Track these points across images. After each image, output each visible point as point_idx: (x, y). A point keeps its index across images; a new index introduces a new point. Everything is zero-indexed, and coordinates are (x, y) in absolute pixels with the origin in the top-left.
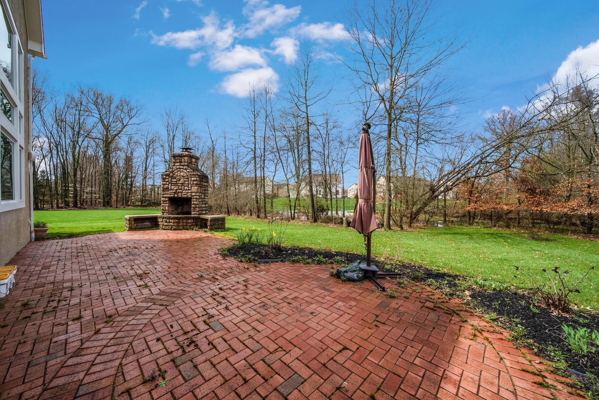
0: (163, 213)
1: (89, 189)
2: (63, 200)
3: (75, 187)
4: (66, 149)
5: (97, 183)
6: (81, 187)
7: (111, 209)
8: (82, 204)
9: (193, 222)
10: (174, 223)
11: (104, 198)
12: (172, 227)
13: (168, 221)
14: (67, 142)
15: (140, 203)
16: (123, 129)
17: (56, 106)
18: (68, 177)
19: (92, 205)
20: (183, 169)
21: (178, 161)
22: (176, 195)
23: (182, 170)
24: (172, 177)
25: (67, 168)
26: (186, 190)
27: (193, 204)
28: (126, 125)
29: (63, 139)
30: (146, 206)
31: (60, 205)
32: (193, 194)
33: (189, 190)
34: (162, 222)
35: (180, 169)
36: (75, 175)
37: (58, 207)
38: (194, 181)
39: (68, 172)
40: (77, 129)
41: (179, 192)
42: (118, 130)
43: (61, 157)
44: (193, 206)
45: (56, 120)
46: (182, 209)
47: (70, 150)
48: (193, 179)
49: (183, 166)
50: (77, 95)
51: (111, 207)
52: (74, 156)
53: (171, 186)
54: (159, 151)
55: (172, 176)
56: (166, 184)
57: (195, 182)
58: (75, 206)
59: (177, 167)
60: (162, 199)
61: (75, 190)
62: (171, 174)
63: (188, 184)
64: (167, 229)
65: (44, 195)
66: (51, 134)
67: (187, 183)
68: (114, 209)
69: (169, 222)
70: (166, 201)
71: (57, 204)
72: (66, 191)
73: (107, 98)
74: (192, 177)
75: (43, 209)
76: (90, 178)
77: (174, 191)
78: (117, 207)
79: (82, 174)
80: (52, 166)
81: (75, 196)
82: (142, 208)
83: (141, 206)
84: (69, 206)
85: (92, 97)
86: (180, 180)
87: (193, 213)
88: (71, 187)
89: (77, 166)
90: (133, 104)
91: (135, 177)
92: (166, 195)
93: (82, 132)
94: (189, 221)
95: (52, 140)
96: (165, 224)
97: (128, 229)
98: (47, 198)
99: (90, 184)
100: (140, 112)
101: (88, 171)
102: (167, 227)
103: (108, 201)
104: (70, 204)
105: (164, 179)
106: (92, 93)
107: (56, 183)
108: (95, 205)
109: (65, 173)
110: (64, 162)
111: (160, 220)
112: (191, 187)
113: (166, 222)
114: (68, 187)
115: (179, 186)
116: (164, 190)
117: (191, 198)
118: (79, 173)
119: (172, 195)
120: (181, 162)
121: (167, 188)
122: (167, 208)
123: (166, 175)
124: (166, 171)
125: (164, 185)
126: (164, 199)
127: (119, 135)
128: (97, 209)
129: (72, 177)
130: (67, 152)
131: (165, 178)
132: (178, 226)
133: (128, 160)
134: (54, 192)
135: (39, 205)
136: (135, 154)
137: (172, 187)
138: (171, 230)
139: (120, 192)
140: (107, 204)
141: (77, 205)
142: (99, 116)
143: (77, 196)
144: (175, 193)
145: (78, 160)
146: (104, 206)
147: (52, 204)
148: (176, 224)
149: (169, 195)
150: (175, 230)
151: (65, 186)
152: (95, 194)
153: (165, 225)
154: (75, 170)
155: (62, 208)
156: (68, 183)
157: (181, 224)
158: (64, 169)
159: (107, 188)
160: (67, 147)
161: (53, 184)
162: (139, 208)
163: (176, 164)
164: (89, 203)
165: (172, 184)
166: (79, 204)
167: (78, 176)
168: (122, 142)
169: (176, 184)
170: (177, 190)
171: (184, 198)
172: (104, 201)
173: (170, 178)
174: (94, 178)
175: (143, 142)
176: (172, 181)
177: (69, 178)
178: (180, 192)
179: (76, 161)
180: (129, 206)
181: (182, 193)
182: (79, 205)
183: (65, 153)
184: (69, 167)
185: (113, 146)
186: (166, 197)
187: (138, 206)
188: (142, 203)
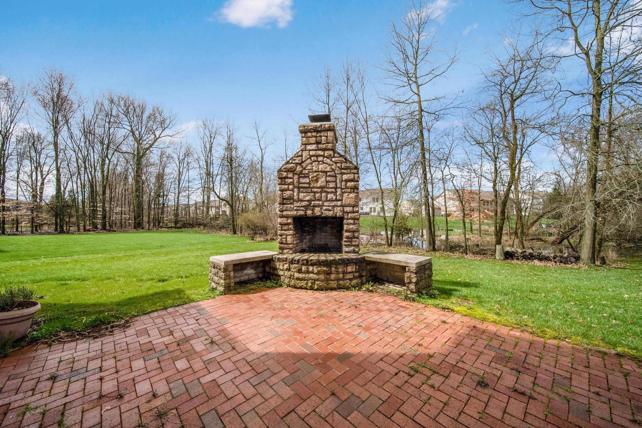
0: (282, 249)
1: (119, 209)
2: (91, 222)
3: (104, 207)
4: (94, 164)
5: (127, 203)
6: (110, 207)
7: (143, 232)
8: (111, 226)
9: (356, 272)
10: (318, 273)
11: (135, 219)
12: (313, 283)
13: (304, 268)
14: (95, 157)
15: (173, 225)
16: (155, 141)
17: (84, 116)
18: (96, 195)
19: (122, 227)
20: (324, 156)
21: (313, 140)
22: (309, 212)
23: (320, 159)
24: (301, 175)
25: (96, 186)
26: (331, 200)
27: (347, 231)
28: (159, 137)
29: (92, 155)
30: (180, 228)
31: (87, 228)
32: (348, 209)
33: (337, 200)
34: (289, 269)
35: (317, 156)
36: (104, 193)
37: (85, 230)
38: (347, 181)
39: (96, 191)
40: (106, 142)
41: (315, 206)
42: (150, 142)
43: (89, 174)
44: (346, 234)
45: (85, 132)
46: (311, 240)
47: (98, 168)
48: (345, 177)
49: (324, 150)
50: (106, 104)
51: (143, 228)
52: (103, 172)
53: (299, 192)
54: (194, 164)
55: (301, 172)
56: (288, 190)
57: (349, 184)
58: (104, 228)
59: (312, 153)
60: (279, 220)
61: (104, 210)
62: (299, 169)
63: (336, 188)
64: (301, 288)
65: (70, 216)
66: (79, 147)
67: (332, 185)
68: (146, 232)
69: (308, 272)
70: (288, 224)
71: (84, 226)
72: (94, 211)
73: (139, 106)
74: (343, 174)
75: (68, 232)
76: (120, 197)
77: (304, 203)
78: (149, 230)
79: (111, 193)
80: (79, 184)
81: (104, 217)
82: (177, 230)
83: (175, 228)
84: (97, 228)
85: (122, 107)
86: (317, 181)
87: (345, 249)
88: (99, 207)
89: (107, 183)
90: (166, 114)
91: (167, 196)
92: (289, 213)
93: (111, 145)
94: (349, 269)
95: (80, 155)
96: (297, 275)
97: (221, 289)
98: (73, 220)
99: (120, 203)
100: (174, 122)
101: (117, 190)
102: (303, 283)
103: (139, 222)
104: (98, 226)
105: (282, 179)
106: (122, 103)
107: (83, 202)
108: (125, 227)
109: (93, 192)
110: (92, 179)
111: (279, 265)
112: (342, 195)
113: (300, 271)
114: (97, 207)
115: (315, 193)
116: (284, 201)
117: (342, 219)
118: (108, 192)
119: (302, 213)
120: (318, 143)
121: (291, 198)
122: (289, 239)
123: (288, 171)
124: (288, 163)
125: (282, 190)
126: (284, 220)
127: (151, 149)
128: (127, 232)
129: (101, 197)
130: (95, 170)
131: (287, 178)
132: (327, 280)
133: (160, 177)
134: (81, 212)
135: (65, 228)
136: (167, 170)
137: (301, 195)
138: (312, 289)
139: (152, 213)
140: (138, 226)
141: (106, 227)
142: (129, 128)
143: (105, 217)
144: (306, 207)
145: (107, 176)
146: (135, 228)
147: (78, 226)
148: (322, 277)
149: (295, 213)
150: (320, 289)
151: (93, 206)
152: (125, 214)
153: (298, 279)
154: (104, 187)
155: (89, 230)
156: (97, 202)
157: (333, 276)
158: (92, 186)
159: (138, 208)
160: (96, 164)
161: (80, 204)
162: (173, 230)
163: (309, 147)
164: (118, 225)
165: (299, 188)
166: (108, 225)
167: (107, 195)
168: (154, 156)
169: (308, 189)
170: (310, 201)
171: (326, 218)
172: (135, 222)
173: (296, 177)
174: (123, 197)
175: (175, 156)
176: (299, 183)
177: (98, 198)
178: (318, 206)
179: (105, 178)
180: (162, 227)
181: (321, 206)
182: (108, 228)
183: (93, 171)
184: (98, 184)
185: (144, 161)
186: (287, 217)
187: (172, 227)
188: (176, 224)
